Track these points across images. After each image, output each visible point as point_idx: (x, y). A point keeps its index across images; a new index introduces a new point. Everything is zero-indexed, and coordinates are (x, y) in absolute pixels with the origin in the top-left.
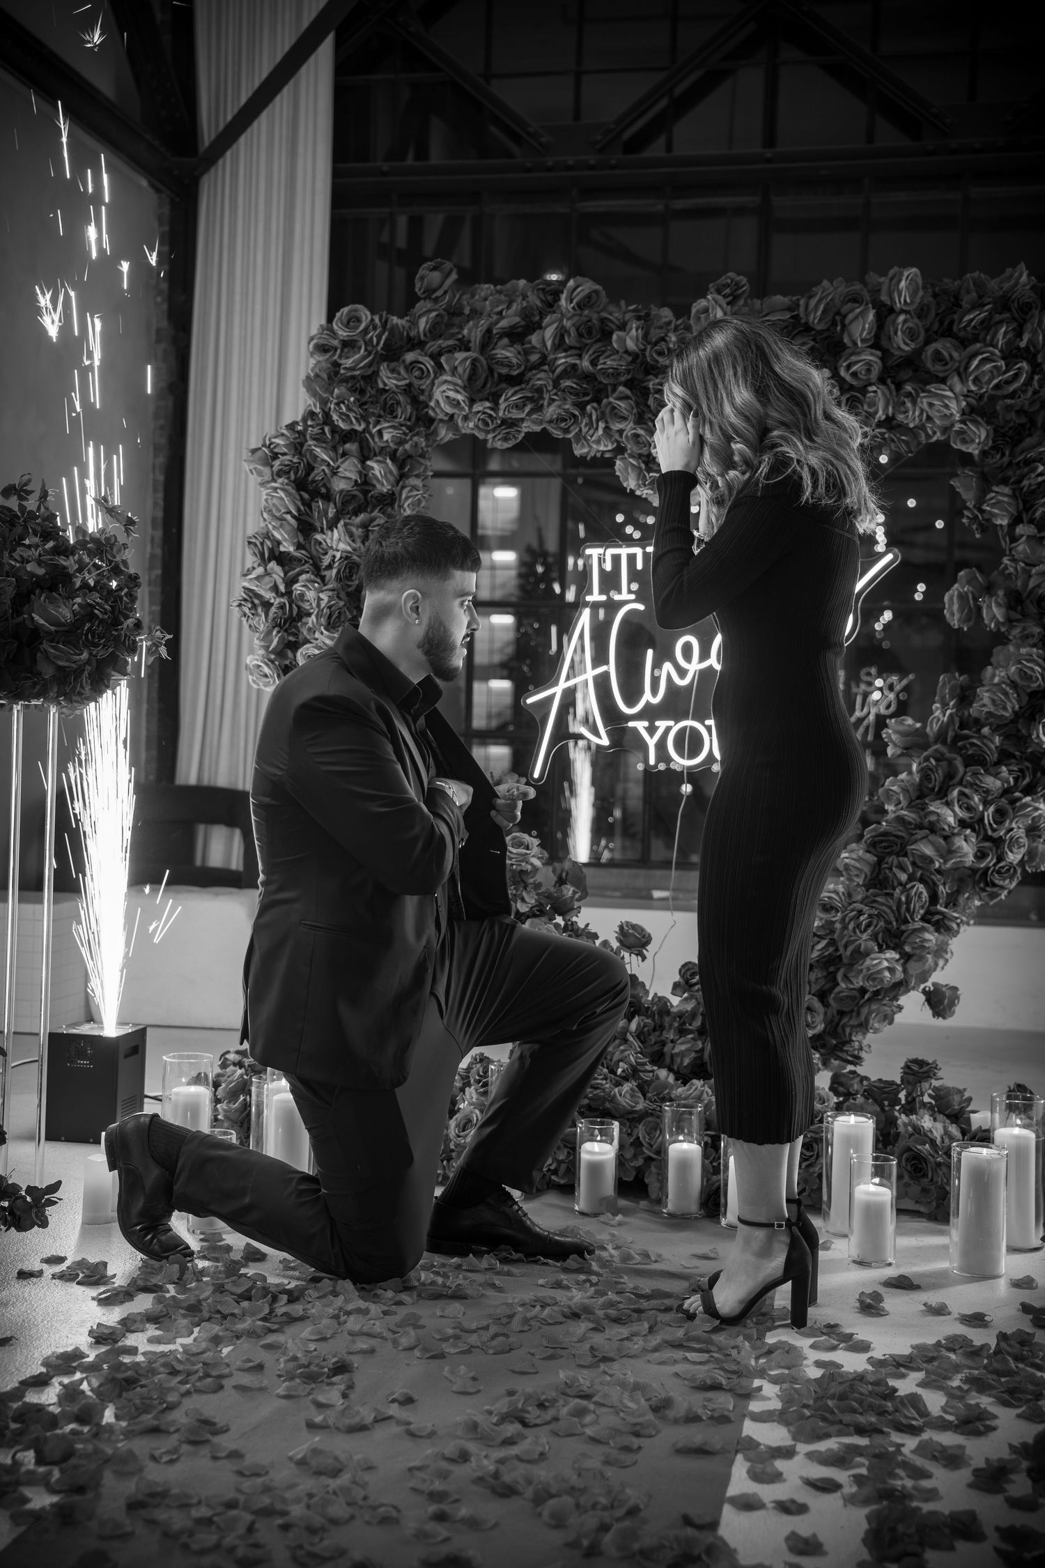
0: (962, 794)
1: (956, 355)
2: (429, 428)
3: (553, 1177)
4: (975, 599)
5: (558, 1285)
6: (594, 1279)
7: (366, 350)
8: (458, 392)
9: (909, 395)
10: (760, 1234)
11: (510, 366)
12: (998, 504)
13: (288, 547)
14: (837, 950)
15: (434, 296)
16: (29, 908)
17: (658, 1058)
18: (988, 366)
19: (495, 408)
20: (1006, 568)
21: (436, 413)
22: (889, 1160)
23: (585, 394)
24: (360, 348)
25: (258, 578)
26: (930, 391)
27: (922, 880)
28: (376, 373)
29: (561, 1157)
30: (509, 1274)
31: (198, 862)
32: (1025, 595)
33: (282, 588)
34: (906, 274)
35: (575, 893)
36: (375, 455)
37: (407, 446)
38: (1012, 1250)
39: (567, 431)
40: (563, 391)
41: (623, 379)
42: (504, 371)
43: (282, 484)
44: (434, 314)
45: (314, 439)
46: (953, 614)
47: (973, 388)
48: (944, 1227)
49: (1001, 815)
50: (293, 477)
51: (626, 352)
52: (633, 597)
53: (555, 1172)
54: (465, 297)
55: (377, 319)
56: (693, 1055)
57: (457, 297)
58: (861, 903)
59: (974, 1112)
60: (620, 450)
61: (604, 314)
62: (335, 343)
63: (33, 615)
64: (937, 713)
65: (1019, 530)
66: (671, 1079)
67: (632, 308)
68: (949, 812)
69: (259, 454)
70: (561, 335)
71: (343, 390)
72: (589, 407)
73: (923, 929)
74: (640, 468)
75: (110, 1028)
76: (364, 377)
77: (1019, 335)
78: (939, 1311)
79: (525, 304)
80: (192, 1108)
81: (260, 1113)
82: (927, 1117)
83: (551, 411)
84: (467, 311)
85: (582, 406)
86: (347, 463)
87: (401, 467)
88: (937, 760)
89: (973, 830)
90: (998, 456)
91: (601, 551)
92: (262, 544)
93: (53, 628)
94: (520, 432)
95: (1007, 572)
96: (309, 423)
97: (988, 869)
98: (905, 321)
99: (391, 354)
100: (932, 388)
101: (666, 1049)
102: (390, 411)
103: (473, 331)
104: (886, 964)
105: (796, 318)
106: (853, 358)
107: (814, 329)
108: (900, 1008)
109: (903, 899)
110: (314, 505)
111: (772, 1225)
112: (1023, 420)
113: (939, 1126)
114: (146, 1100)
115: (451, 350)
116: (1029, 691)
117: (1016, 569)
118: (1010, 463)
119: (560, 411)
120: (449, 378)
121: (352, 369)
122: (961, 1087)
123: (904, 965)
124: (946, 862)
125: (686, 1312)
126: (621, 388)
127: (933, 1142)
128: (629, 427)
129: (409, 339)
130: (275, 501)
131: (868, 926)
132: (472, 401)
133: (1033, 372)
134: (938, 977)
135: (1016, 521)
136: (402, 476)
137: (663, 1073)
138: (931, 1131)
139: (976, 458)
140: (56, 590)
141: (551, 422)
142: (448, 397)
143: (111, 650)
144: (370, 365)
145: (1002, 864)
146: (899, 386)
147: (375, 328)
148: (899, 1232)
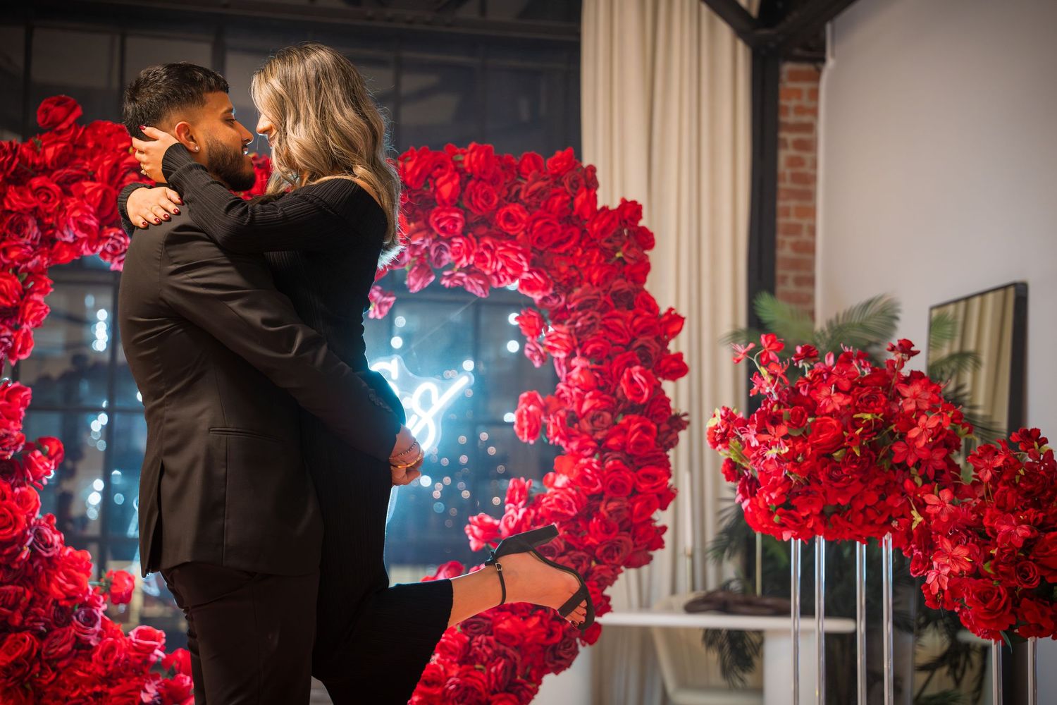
1: (524, 218)
2: (52, 248)
4: (541, 417)
8: (89, 218)
9: (487, 247)
12: (558, 341)
15: (58, 129)
18: (549, 229)
20: (562, 392)
26: (504, 246)
32: (580, 415)
34: (483, 148)
37: (30, 264)
44: (60, 146)
46: (521, 430)
47: (537, 246)
54: (88, 132)
57: (81, 132)
58: (458, 677)
64: (512, 512)
65: (574, 362)
73: (506, 699)
77: (572, 206)
84: (90, 145)
87: (25, 283)
90: (555, 302)
95: (562, 396)
98: (483, 187)
99: (20, 178)
100: (506, 243)
102: (14, 230)
103: (100, 164)
106: (442, 215)
112: (574, 274)
115: (79, 179)
116: (588, 494)
117: (571, 394)
118: (564, 308)
120: (78, 204)
124: (524, 639)
129: (34, 165)
133: (582, 236)
135: (571, 355)
136: (26, 292)
139: (536, 302)
145: (565, 641)
146: (478, 239)
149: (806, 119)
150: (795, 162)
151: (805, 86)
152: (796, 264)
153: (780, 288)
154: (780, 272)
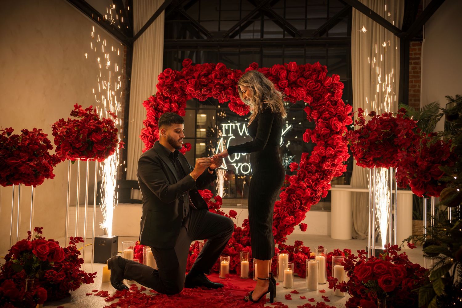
0: (307, 180)
1: (304, 81)
2: (185, 96)
3: (214, 270)
4: (310, 136)
5: (216, 295)
6: (224, 293)
7: (171, 78)
8: (192, 88)
9: (294, 90)
10: (263, 281)
11: (204, 82)
12: (314, 114)
13: (152, 123)
14: (280, 216)
15: (187, 67)
16: (91, 209)
17: (239, 241)
18: (311, 84)
19: (201, 92)
21: (187, 93)
22: (292, 264)
23: (222, 89)
24: (170, 78)
25: (146, 131)
26: (299, 89)
27: (299, 200)
28: (173, 84)
29: (216, 265)
30: (204, 292)
31: (131, 198)
32: (321, 135)
33: (151, 133)
34: (293, 63)
35: (219, 203)
36: (173, 102)
37: (181, 100)
38: (320, 284)
39: (217, 97)
40: (216, 88)
41: (230, 86)
42: (203, 84)
43: (151, 109)
44: (187, 71)
45: (159, 99)
46: (305, 139)
47: (308, 89)
48: (304, 279)
49: (316, 184)
50: (154, 107)
51: (231, 79)
52: (232, 135)
53: (215, 269)
54: (194, 67)
55: (174, 72)
56: (247, 241)
57: (192, 67)
58: (285, 205)
59: (311, 253)
60: (229, 102)
61: (226, 71)
62: (164, 77)
63: (92, 138)
64: (302, 161)
65: (319, 120)
66: (242, 246)
67: (232, 70)
68: (305, 184)
69: (146, 102)
70: (216, 75)
71: (166, 87)
72: (222, 92)
73: (299, 211)
74: (234, 106)
75: (110, 236)
76: (171, 85)
77: (318, 77)
78: (303, 298)
79: (208, 69)
80: (129, 254)
81: (145, 256)
82: (300, 254)
83: (214, 93)
84: (194, 70)
85: (221, 92)
86: (166, 104)
87: (179, 105)
88: (302, 172)
89: (310, 188)
90: (314, 104)
91: (225, 124)
92: (147, 123)
93: (97, 141)
94: (206, 97)
95: (316, 130)
96: (158, 95)
97: (313, 197)
98: (293, 74)
99: (177, 80)
100: (299, 88)
101: (240, 239)
102: (176, 93)
103: (196, 75)
104: (291, 219)
105: (269, 72)
106: (282, 82)
107: (273, 75)
108: (294, 229)
109: (294, 204)
110: (159, 114)
111: (265, 279)
112: (319, 96)
113: (303, 256)
114: (118, 253)
115: (191, 79)
116: (322, 156)
117: (318, 129)
118: (317, 106)
119: (215, 93)
120: (190, 85)
121: (167, 83)
122: (308, 247)
123: (295, 219)
124: (304, 195)
125: (245, 300)
126: (230, 88)
127: (302, 260)
128: (232, 97)
129: (181, 76)
130: (150, 113)
131: (286, 210)
132: (195, 90)
133: (321, 85)
134: (302, 222)
135: (318, 118)
136: (179, 107)
137: (240, 245)
138: (301, 257)
139: (309, 104)
140: (98, 132)
141: (214, 95)
142: (190, 89)
143: (110, 146)
144: (172, 82)
145: (317, 196)
146: (292, 88)
147: (173, 73)
148: (294, 281)
149: (417, 56)
150: (414, 68)
151: (417, 47)
152: (414, 96)
153: (410, 102)
154: (410, 98)
